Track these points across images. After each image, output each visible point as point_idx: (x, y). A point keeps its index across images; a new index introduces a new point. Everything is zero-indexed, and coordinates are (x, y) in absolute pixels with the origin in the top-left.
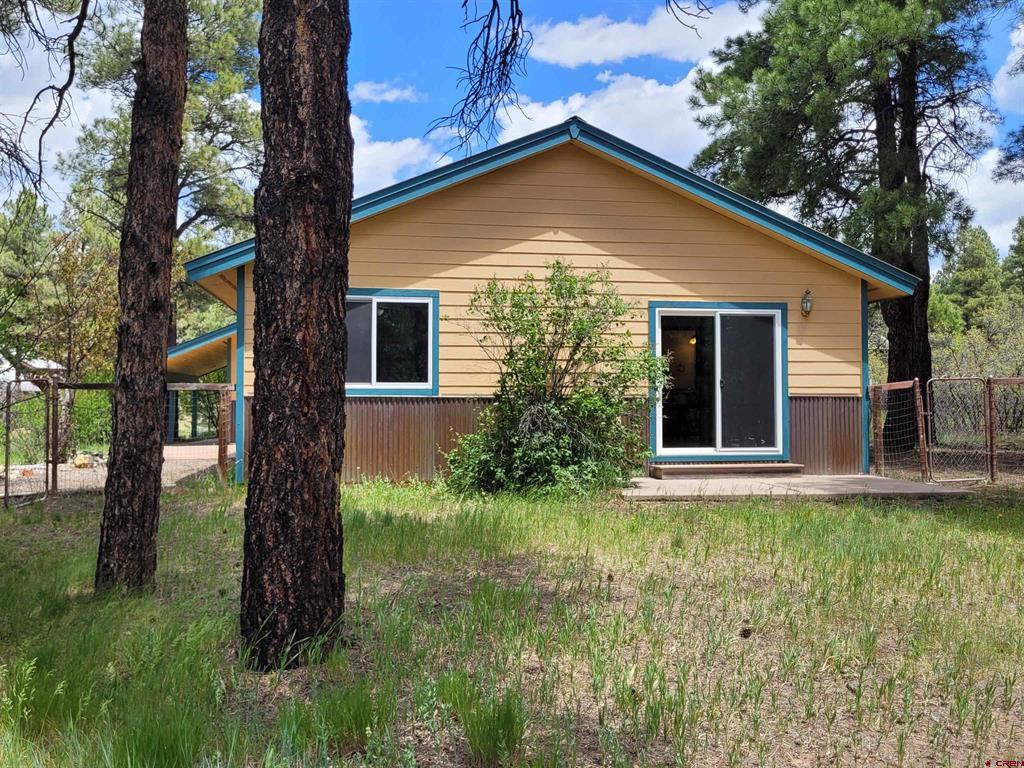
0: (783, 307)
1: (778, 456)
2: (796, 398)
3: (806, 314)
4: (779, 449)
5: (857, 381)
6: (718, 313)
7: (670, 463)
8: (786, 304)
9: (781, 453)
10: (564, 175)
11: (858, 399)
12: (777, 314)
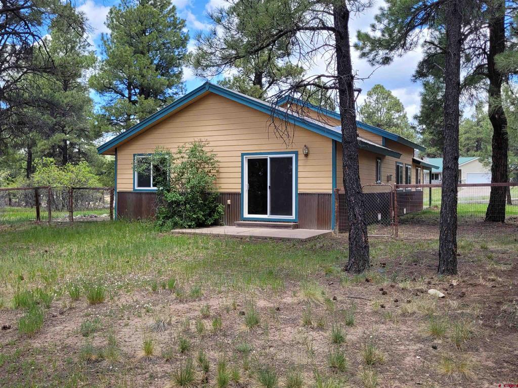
0: (296, 153)
1: (292, 220)
2: (302, 194)
3: (306, 155)
4: (293, 217)
5: (330, 186)
6: (268, 157)
7: (249, 221)
8: (298, 152)
9: (294, 218)
10: (211, 105)
11: (330, 194)
12: (294, 156)
